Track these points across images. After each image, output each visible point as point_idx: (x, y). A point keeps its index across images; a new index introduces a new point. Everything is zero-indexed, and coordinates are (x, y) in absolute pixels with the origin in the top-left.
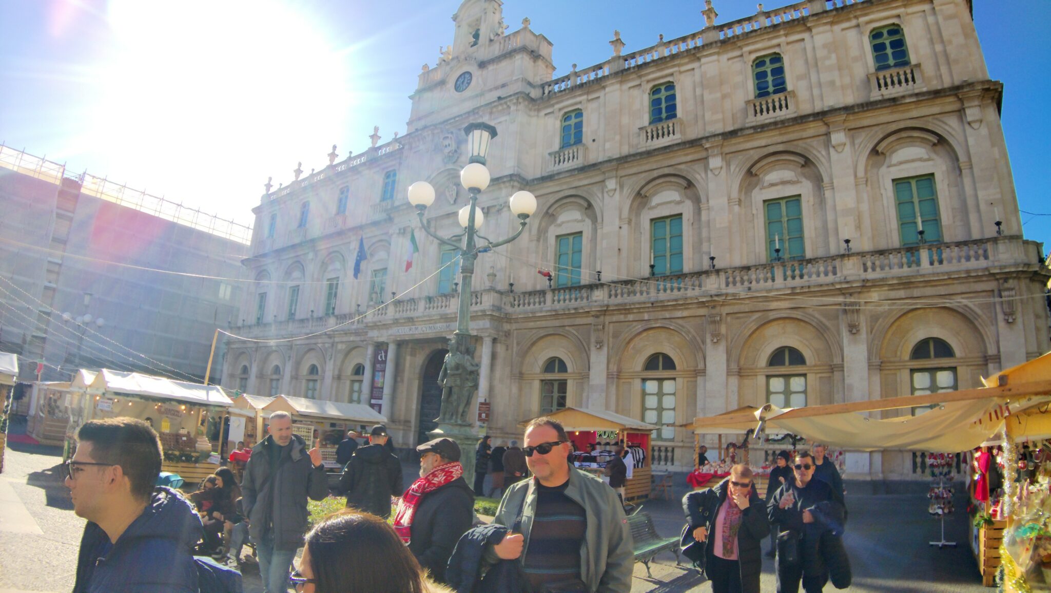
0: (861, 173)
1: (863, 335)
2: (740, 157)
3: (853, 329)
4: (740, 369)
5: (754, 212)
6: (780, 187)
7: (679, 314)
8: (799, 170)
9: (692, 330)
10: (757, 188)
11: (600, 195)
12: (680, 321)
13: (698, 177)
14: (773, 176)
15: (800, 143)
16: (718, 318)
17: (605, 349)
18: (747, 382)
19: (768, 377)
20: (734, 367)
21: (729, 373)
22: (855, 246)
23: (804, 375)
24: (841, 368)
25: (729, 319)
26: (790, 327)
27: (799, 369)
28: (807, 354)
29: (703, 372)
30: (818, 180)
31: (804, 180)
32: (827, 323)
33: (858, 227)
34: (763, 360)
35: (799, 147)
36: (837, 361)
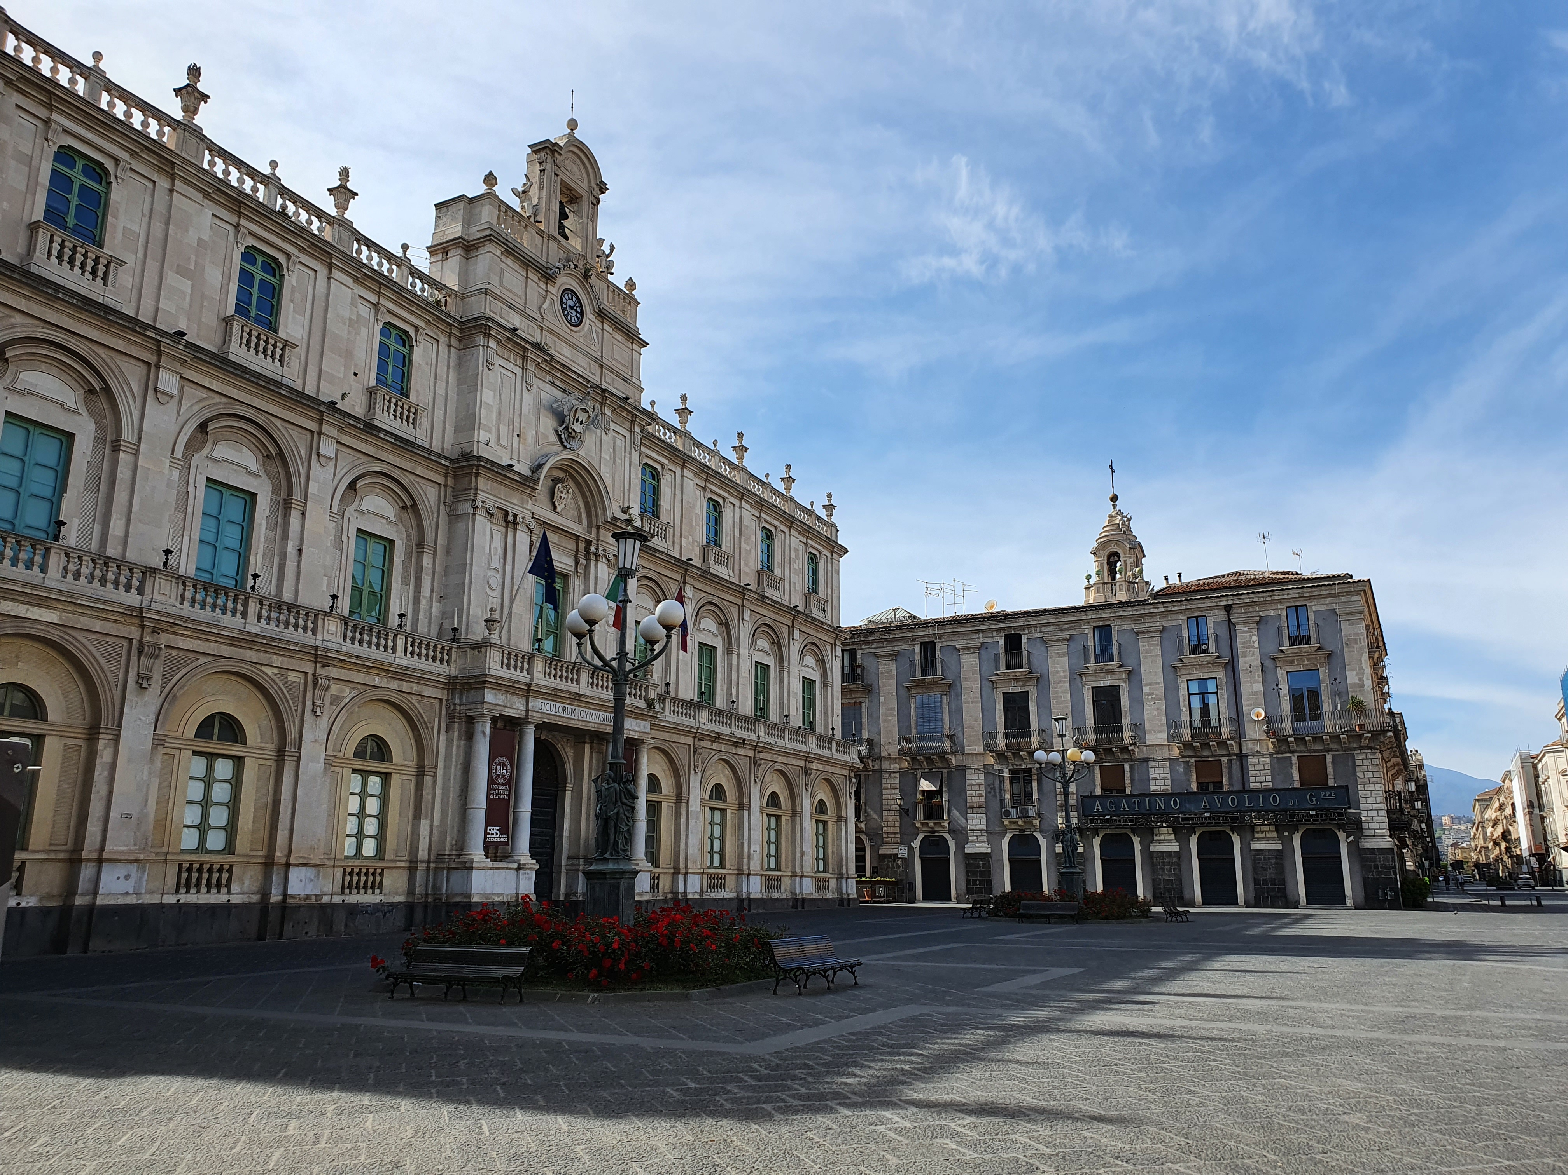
3: (807, 787)
6: (762, 653)
8: (770, 644)
9: (744, 768)
13: (733, 620)
14: (760, 642)
17: (699, 774)
19: (766, 815)
20: (761, 804)
21: (759, 810)
23: (779, 817)
24: (801, 814)
25: (761, 763)
26: (775, 777)
27: (779, 811)
28: (782, 800)
29: (748, 807)
30: (777, 660)
32: (796, 779)
34: (765, 801)
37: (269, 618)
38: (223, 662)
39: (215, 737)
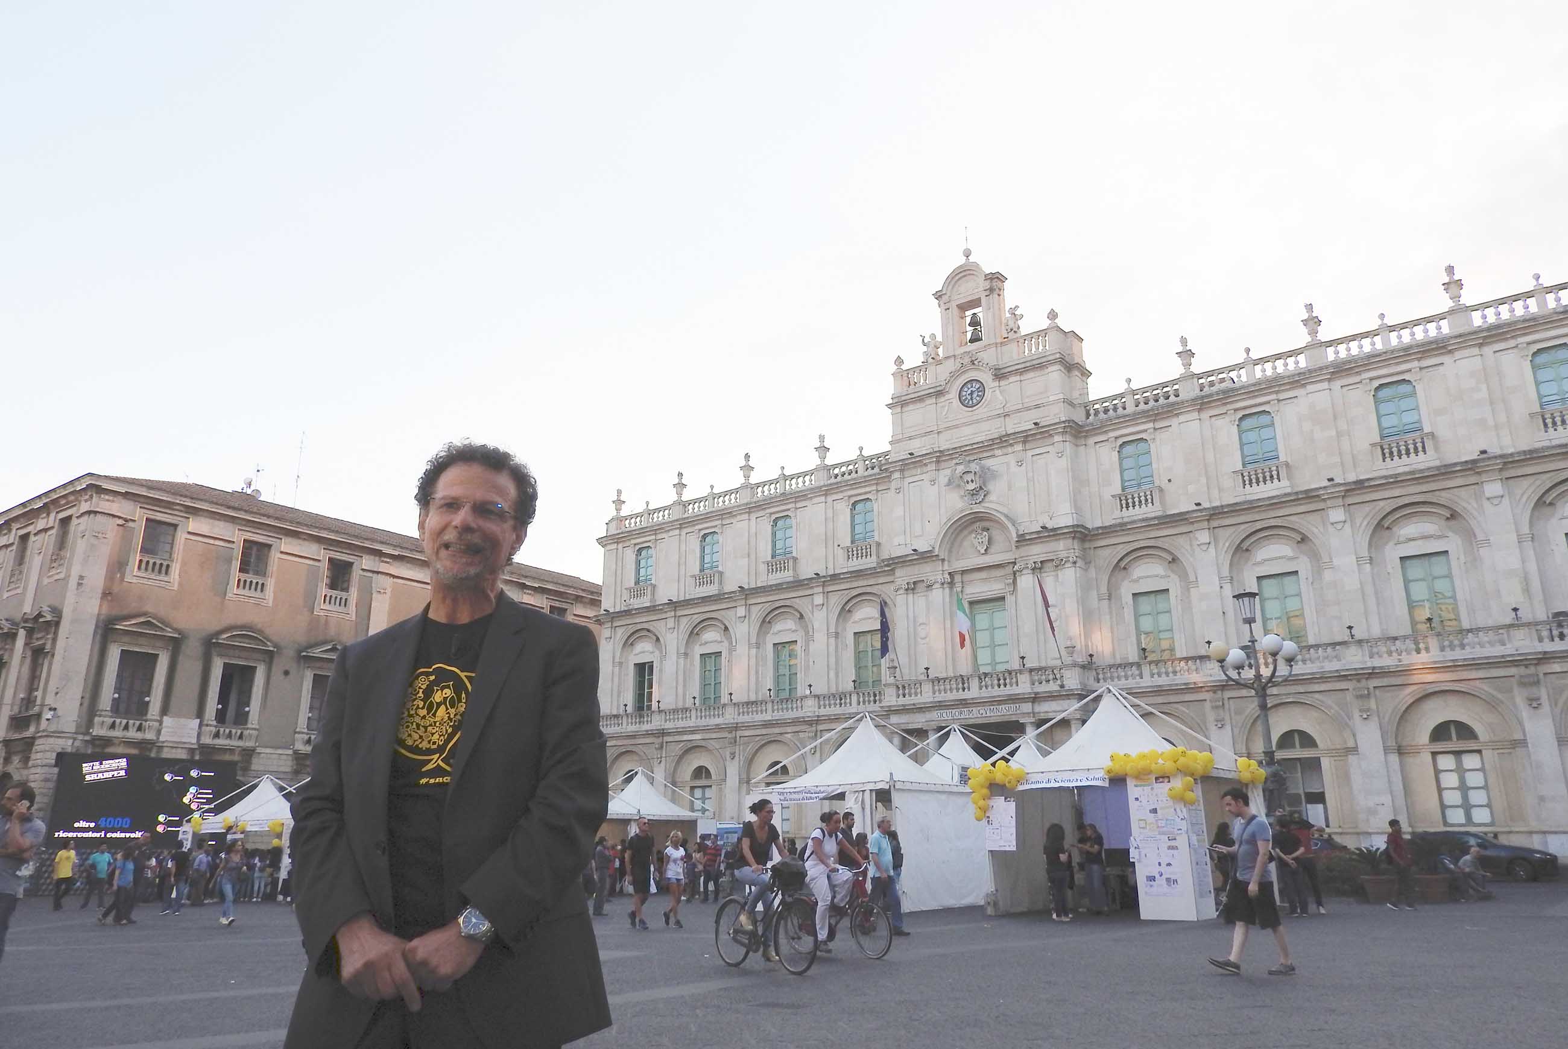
0: (1526, 529)
1: (1546, 708)
2: (1367, 508)
3: (1534, 703)
4: (1399, 746)
5: (1390, 571)
6: (1420, 542)
7: (1317, 688)
8: (1443, 522)
9: (1334, 705)
10: (1391, 544)
11: (1188, 547)
12: (1317, 696)
13: (1315, 530)
14: (1410, 529)
15: (1443, 494)
16: (1366, 692)
17: (1228, 728)
18: (1409, 760)
19: (1434, 754)
20: (1392, 743)
21: (1386, 750)
22: (1525, 615)
23: (1479, 752)
24: (1523, 743)
25: (1377, 692)
26: (1452, 700)
27: (1473, 745)
28: (1478, 728)
29: (1354, 750)
30: (1469, 536)
31: (1450, 534)
32: (1500, 696)
33: (1527, 590)
34: (1424, 737)
35: (1444, 497)
36: (1518, 736)
37: (778, 709)
38: (766, 737)
39: (779, 773)
